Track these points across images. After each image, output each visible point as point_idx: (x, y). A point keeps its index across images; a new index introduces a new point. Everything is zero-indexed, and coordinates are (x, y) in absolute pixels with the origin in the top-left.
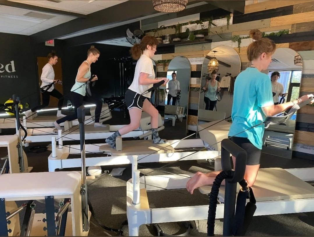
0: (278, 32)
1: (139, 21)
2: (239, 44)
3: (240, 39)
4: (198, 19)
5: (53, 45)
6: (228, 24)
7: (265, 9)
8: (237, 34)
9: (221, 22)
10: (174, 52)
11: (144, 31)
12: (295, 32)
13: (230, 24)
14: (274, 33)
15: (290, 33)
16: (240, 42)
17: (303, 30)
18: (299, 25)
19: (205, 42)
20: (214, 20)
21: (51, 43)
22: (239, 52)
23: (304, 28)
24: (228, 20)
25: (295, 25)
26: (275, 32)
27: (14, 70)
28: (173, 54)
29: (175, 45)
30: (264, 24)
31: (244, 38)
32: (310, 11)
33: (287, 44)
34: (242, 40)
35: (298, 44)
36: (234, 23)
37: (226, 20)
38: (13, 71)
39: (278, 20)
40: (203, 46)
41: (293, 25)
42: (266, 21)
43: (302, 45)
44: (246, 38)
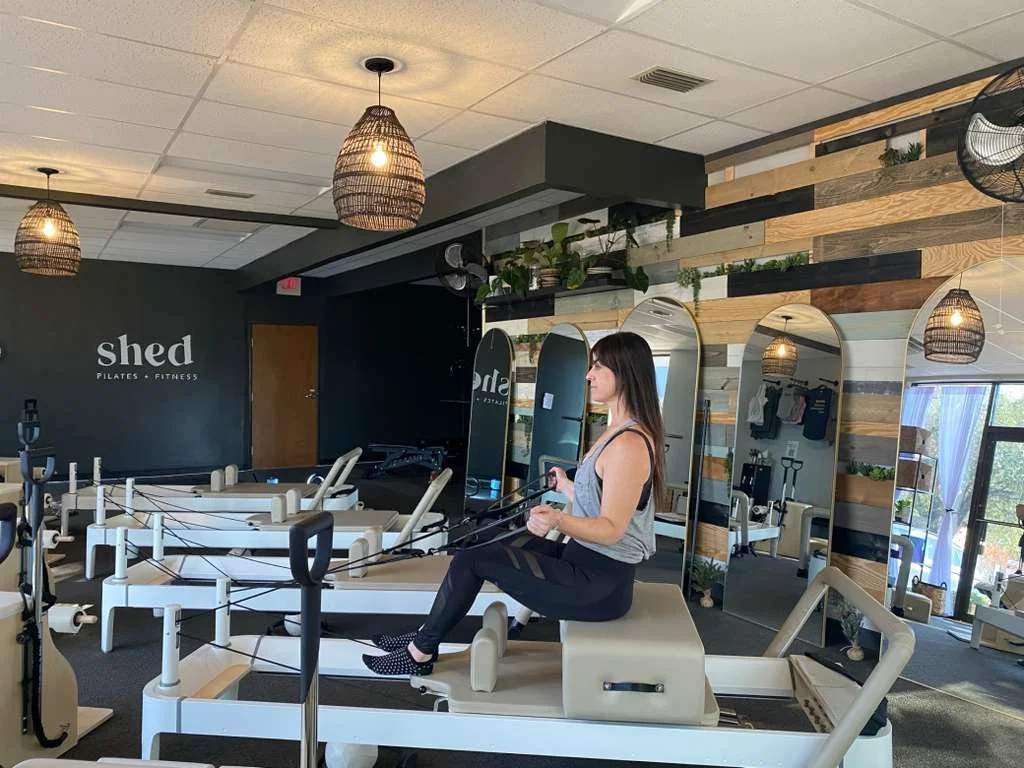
0: (783, 258)
1: (480, 232)
2: (696, 295)
3: (699, 276)
4: (605, 222)
5: (297, 292)
6: (670, 236)
7: (752, 195)
8: (690, 264)
9: (655, 231)
10: (553, 314)
11: (492, 257)
12: (822, 259)
13: (674, 237)
14: (775, 261)
15: (810, 262)
16: (697, 287)
17: (841, 253)
18: (832, 239)
19: (610, 287)
20: (639, 225)
21: (291, 288)
22: (697, 315)
23: (842, 247)
24: (669, 228)
25: (821, 241)
26: (778, 259)
27: (188, 360)
28: (549, 318)
29: (557, 295)
30: (751, 237)
31: (707, 275)
32: (854, 200)
33: (805, 294)
34: (703, 282)
35: (831, 293)
36: (683, 234)
37: (666, 225)
38: (186, 363)
39: (781, 225)
40: (616, 297)
41: (816, 239)
42: (756, 227)
43: (841, 296)
44: (712, 275)
